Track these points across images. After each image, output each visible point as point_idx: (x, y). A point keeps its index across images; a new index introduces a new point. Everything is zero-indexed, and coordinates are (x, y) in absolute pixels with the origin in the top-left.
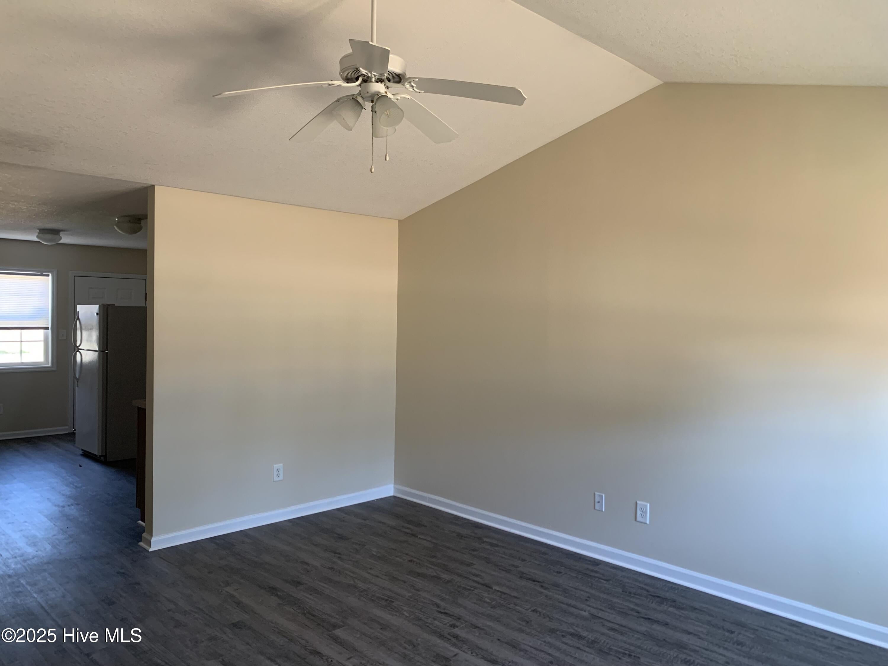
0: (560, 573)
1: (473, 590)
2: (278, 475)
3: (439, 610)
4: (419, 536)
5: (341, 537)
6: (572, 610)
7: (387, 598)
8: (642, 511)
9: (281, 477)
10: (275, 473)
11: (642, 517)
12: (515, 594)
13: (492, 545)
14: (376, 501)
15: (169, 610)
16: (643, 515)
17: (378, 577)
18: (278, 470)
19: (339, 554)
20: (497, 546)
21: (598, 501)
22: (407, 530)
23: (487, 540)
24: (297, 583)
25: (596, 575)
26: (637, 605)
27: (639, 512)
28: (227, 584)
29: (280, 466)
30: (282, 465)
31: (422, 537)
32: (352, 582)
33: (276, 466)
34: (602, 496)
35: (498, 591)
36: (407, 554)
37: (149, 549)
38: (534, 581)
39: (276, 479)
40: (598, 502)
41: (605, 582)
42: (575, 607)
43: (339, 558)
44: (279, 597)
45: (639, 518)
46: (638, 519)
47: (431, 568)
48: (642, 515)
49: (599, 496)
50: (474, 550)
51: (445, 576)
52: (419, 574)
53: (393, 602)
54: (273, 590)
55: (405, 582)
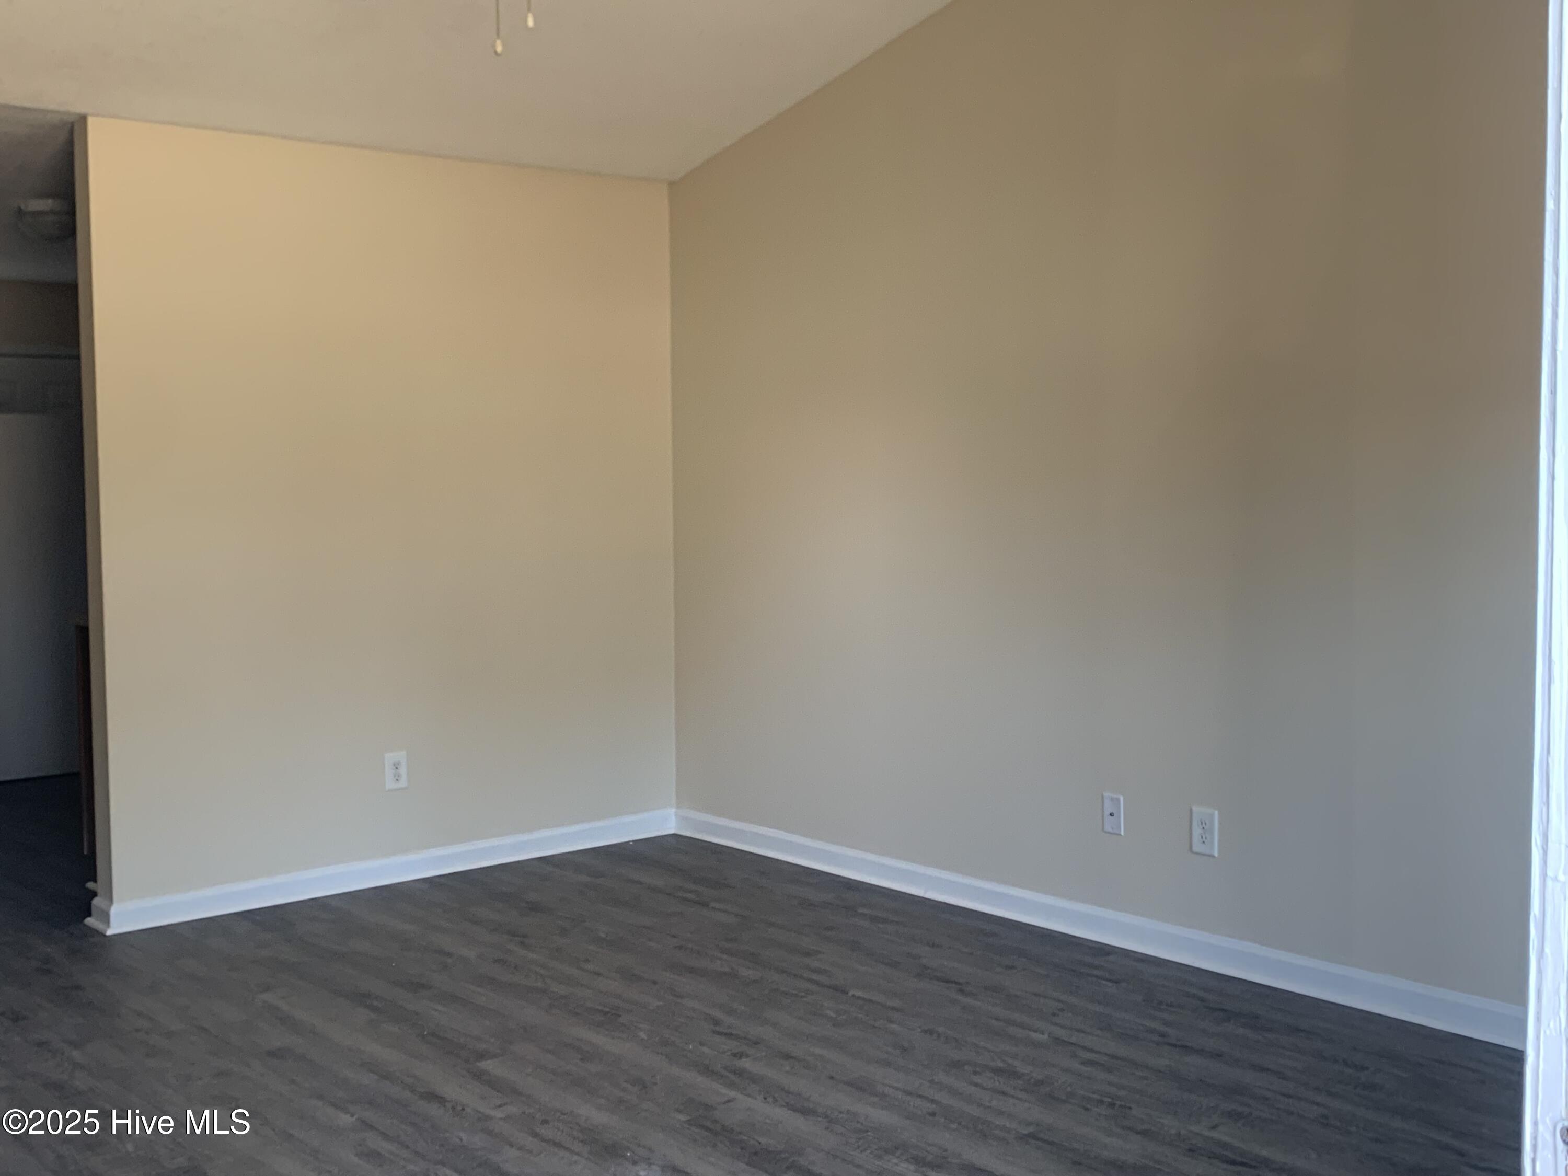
0: (1013, 967)
1: (802, 997)
2: (395, 776)
3: (717, 1029)
4: (713, 904)
5: (535, 908)
6: (1012, 1030)
7: (608, 1010)
8: (1204, 828)
9: (403, 783)
10: (389, 772)
11: (1204, 842)
12: (896, 1003)
13: (874, 919)
14: (631, 843)
15: (137, 1030)
16: (1206, 838)
17: (599, 974)
18: (396, 766)
19: (524, 936)
20: (885, 921)
21: (1110, 811)
22: (689, 896)
23: (865, 911)
24: (417, 986)
25: (1096, 972)
26: (1166, 1023)
27: (1197, 831)
28: (267, 989)
29: (400, 756)
30: (404, 753)
31: (717, 905)
32: (539, 984)
33: (390, 757)
34: (1118, 800)
35: (859, 998)
36: (674, 936)
37: (106, 932)
38: (947, 981)
39: (390, 784)
40: (1111, 815)
41: (1110, 984)
42: (1022, 1026)
43: (522, 943)
44: (374, 1009)
45: (1197, 847)
46: (1195, 849)
47: (720, 959)
48: (1204, 837)
49: (1112, 799)
50: (830, 929)
51: (747, 972)
52: (692, 970)
53: (620, 1016)
54: (362, 998)
55: (655, 983)
